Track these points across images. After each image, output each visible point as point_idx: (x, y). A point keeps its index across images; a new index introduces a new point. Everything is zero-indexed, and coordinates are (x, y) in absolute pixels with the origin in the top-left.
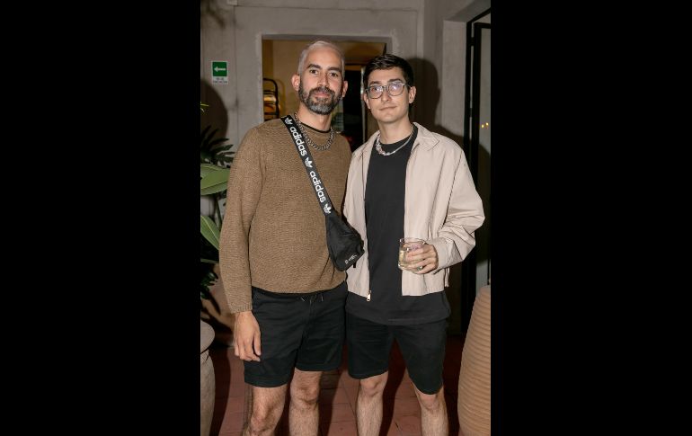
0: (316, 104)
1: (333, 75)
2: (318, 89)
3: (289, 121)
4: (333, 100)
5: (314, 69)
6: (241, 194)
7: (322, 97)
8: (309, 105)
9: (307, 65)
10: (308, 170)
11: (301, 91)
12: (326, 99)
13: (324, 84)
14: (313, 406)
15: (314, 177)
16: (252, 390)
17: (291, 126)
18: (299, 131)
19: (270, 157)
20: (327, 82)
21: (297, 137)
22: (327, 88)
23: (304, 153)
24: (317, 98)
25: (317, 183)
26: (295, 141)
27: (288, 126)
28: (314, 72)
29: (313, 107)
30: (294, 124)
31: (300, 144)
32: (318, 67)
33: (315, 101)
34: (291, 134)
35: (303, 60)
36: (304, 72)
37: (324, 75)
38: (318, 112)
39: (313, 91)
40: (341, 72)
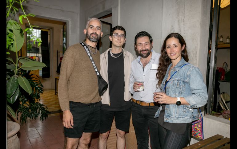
0: (92, 39)
1: (98, 29)
2: (93, 33)
3: (83, 44)
4: (98, 37)
5: (91, 27)
6: (67, 69)
7: (94, 36)
8: (90, 39)
9: (89, 26)
10: (91, 60)
11: (87, 34)
12: (95, 37)
13: (95, 31)
14: (87, 146)
15: (93, 63)
16: (67, 139)
17: (84, 46)
18: (87, 47)
19: (78, 56)
20: (96, 31)
21: (87, 49)
22: (96, 33)
23: (89, 55)
24: (92, 36)
25: (94, 65)
26: (86, 51)
27: (83, 46)
28: (91, 28)
29: (91, 40)
30: (85, 45)
31: (88, 52)
32: (93, 26)
33: (92, 37)
34: (85, 48)
35: (88, 24)
36: (88, 28)
37: (95, 29)
38: (93, 41)
39: (91, 34)
40: (100, 28)
